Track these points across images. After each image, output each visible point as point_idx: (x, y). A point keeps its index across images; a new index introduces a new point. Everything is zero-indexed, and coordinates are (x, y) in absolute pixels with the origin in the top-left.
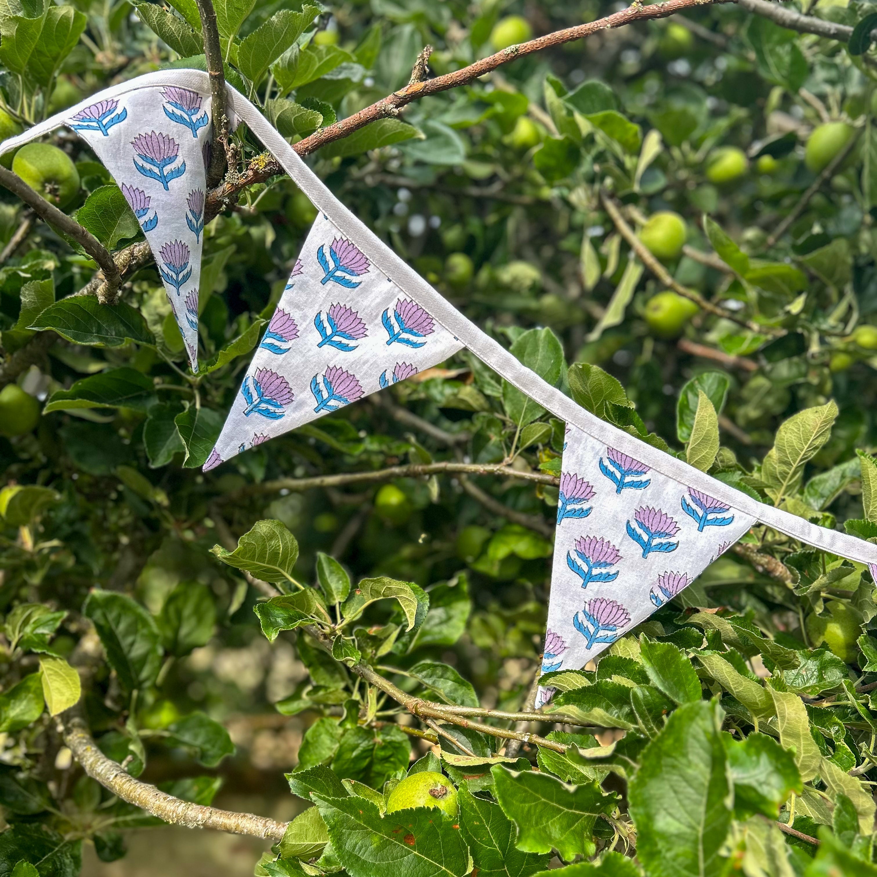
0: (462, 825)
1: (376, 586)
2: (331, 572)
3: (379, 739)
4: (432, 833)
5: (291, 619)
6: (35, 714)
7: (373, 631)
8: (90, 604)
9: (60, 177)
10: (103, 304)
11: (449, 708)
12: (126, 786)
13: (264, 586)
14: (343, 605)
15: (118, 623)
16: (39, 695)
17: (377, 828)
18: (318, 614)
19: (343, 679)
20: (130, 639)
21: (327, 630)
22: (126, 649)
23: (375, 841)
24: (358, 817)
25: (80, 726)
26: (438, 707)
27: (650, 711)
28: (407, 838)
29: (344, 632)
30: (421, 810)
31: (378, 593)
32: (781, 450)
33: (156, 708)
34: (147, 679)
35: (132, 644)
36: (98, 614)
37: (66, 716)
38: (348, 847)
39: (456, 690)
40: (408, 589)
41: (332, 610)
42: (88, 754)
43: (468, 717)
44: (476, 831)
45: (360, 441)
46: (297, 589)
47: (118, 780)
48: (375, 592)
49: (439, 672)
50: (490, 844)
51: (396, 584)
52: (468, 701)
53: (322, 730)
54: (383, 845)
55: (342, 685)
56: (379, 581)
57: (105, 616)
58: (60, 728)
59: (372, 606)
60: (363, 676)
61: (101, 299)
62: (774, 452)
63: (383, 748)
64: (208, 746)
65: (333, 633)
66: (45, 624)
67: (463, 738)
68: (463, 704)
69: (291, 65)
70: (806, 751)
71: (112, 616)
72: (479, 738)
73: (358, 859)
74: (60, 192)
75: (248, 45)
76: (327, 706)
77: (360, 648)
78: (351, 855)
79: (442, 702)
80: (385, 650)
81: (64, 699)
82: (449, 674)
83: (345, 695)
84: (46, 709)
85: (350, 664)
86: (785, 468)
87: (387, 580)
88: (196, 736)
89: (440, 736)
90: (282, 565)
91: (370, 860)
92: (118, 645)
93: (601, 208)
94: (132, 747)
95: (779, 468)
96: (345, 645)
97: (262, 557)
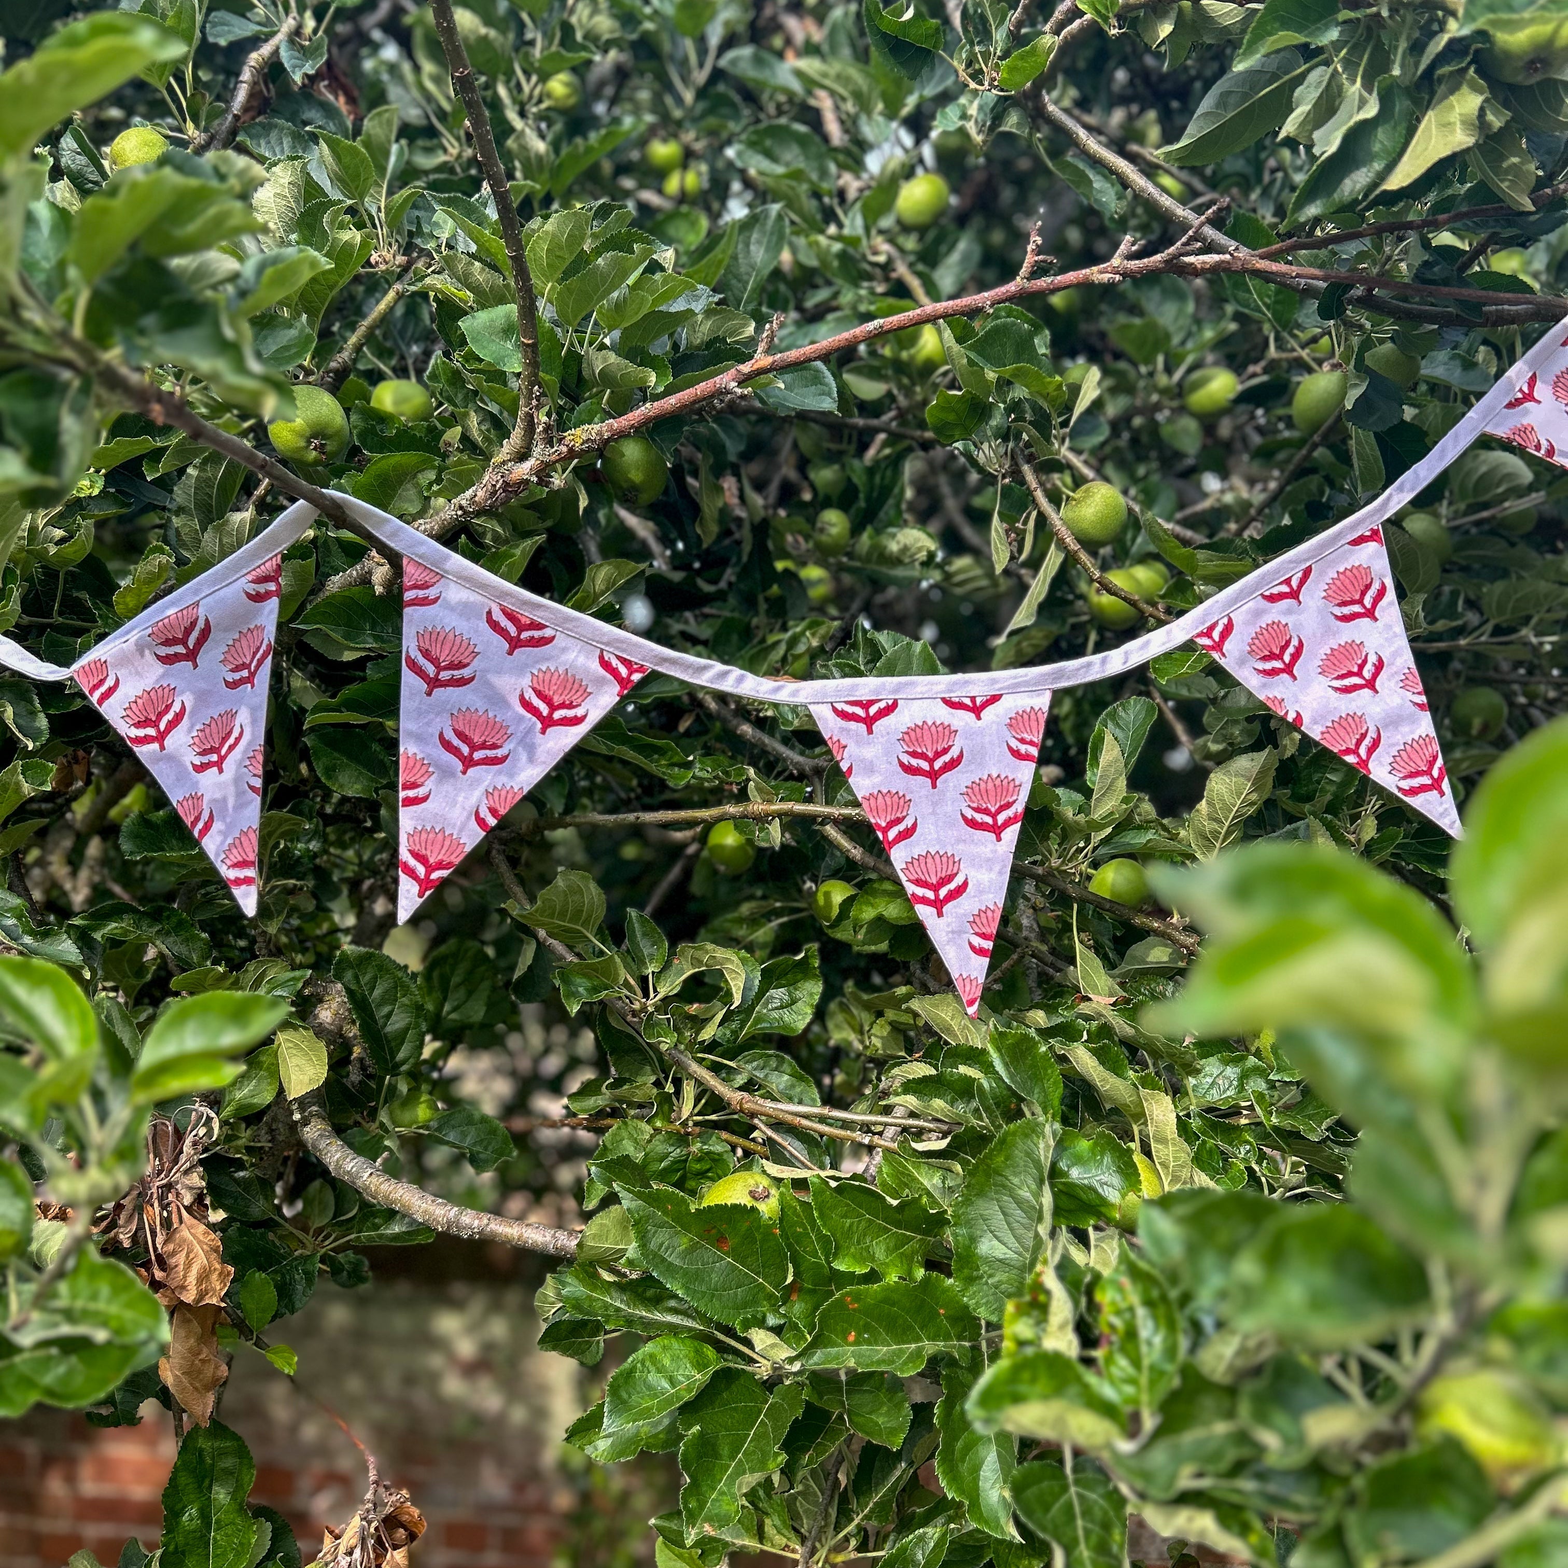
0: (782, 1229)
1: (698, 954)
2: (645, 935)
3: (696, 1147)
4: (749, 1237)
5: (595, 990)
6: (267, 1097)
7: (694, 1008)
8: (340, 962)
9: (330, 431)
10: (381, 596)
11: (780, 1106)
12: (385, 1187)
13: (558, 947)
14: (657, 976)
15: (373, 989)
16: (274, 1073)
17: (686, 1228)
18: (626, 984)
19: (654, 1072)
20: (386, 1010)
21: (637, 1006)
22: (381, 1022)
23: (683, 1242)
24: (665, 1213)
25: (318, 1116)
26: (769, 1104)
27: (998, 1105)
28: (720, 1240)
29: (657, 1009)
30: (735, 1207)
31: (700, 963)
32: (1210, 804)
33: (411, 1100)
34: (403, 1062)
35: (389, 1016)
36: (349, 975)
37: (302, 1102)
38: (653, 1245)
39: (793, 1086)
40: (735, 958)
41: (643, 981)
42: (333, 1148)
43: (806, 1116)
44: (799, 1238)
45: (688, 765)
46: (602, 953)
47: (374, 1179)
48: (697, 962)
49: (773, 1063)
50: (815, 1255)
51: (721, 953)
52: (806, 1099)
53: (624, 1134)
54: (692, 1248)
55: (653, 1079)
56: (700, 948)
57: (356, 977)
58: (297, 1116)
59: (694, 977)
60: (678, 1063)
61: (379, 590)
62: (1203, 806)
63: (699, 1160)
64: (478, 1148)
65: (644, 1008)
66: (282, 985)
67: (797, 1143)
68: (800, 1102)
69: (619, 307)
70: (1176, 1159)
71: (365, 979)
72: (817, 1144)
73: (664, 1260)
74: (328, 448)
75: (569, 289)
76: (631, 1105)
77: (676, 1029)
78: (656, 1255)
79: (774, 1099)
80: (708, 1034)
81: (306, 1079)
82: (785, 1067)
83: (655, 1091)
84: (281, 1091)
85: (664, 1047)
86: (1216, 826)
87: (710, 946)
88: (464, 1135)
89: (770, 1139)
90: (585, 924)
91: (677, 1262)
92: (372, 1016)
93: (1016, 473)
94: (387, 1143)
95: (1209, 826)
96: (658, 1024)
97: (562, 915)
